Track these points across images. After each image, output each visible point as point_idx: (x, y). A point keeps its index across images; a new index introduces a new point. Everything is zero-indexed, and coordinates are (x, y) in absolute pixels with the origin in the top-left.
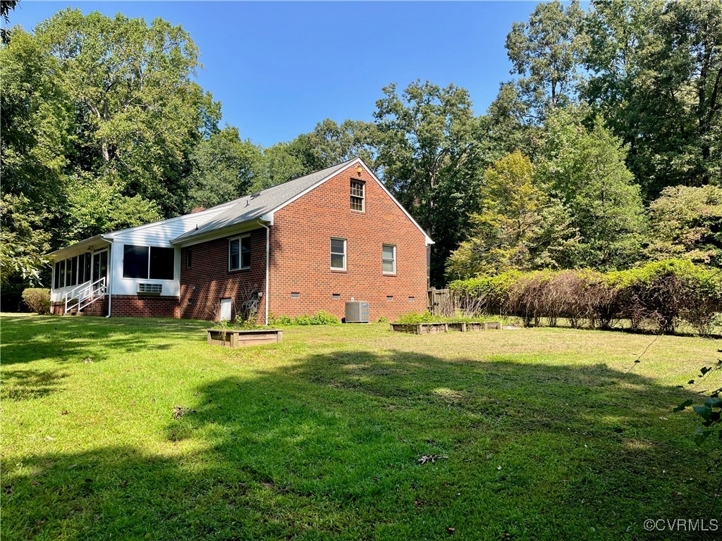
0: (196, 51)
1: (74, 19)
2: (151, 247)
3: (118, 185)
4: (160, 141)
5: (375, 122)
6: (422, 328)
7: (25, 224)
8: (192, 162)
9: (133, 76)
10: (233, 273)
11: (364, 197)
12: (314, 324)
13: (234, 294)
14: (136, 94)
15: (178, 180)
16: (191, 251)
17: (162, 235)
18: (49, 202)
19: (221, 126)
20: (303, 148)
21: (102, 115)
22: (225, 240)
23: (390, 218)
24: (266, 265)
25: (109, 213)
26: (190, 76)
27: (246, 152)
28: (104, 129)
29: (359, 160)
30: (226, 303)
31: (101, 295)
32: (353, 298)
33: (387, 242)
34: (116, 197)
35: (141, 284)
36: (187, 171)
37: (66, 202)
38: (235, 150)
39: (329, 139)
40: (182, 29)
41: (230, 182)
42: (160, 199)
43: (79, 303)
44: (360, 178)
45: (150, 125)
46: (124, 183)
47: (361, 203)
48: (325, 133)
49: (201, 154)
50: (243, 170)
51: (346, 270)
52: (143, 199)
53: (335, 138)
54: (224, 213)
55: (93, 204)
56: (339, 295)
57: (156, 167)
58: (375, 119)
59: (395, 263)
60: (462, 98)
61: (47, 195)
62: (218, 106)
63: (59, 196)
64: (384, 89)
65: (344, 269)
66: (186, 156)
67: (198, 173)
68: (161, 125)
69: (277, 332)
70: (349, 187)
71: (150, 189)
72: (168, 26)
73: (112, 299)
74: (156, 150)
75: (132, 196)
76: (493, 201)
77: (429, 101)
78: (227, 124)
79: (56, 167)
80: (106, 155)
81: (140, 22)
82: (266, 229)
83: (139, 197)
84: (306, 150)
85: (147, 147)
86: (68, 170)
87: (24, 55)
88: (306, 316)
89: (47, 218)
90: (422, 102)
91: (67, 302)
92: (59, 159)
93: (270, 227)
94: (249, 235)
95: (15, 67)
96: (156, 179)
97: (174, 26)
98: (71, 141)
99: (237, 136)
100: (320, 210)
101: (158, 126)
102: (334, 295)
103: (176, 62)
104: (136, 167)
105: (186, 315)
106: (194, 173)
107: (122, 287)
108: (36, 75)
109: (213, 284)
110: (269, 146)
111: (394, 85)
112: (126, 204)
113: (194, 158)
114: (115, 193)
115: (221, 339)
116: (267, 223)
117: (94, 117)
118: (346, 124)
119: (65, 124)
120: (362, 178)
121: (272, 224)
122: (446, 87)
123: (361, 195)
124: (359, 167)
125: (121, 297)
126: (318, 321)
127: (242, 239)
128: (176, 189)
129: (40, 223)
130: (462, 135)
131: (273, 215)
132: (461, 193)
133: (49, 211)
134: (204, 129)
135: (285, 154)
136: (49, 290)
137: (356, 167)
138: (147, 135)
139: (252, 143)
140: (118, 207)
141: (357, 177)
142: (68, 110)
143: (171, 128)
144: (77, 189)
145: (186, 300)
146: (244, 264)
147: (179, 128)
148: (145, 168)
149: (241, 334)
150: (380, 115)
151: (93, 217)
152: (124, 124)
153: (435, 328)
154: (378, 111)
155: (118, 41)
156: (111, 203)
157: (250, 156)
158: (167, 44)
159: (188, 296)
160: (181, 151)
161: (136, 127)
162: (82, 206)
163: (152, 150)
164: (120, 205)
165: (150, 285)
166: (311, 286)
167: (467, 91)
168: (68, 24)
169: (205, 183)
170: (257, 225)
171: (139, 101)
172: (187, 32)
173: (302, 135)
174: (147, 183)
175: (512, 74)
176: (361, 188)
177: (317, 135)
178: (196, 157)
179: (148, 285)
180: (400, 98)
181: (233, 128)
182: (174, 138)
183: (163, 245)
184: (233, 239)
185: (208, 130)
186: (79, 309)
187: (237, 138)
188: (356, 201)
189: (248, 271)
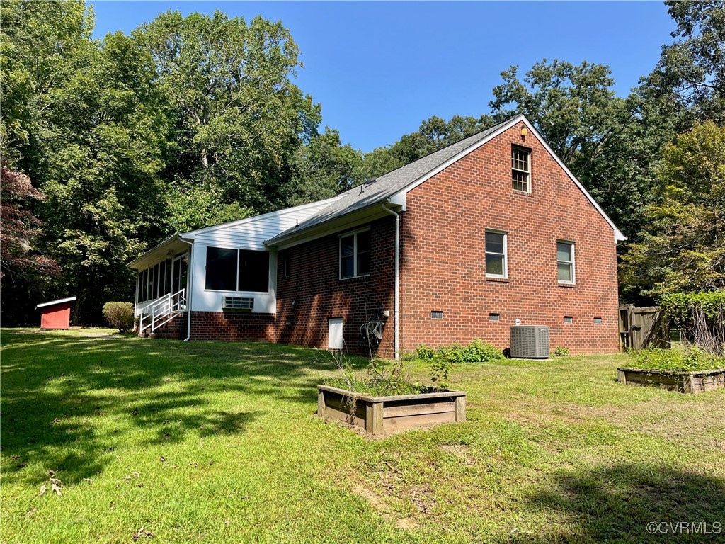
0: (295, 50)
1: (172, 20)
2: (240, 250)
3: (216, 191)
4: (259, 144)
5: (492, 113)
6: (694, 381)
7: (118, 232)
8: (292, 168)
9: (233, 79)
10: (346, 282)
11: (529, 171)
12: (470, 361)
13: (345, 313)
14: (235, 95)
15: (277, 187)
16: (289, 255)
17: (252, 232)
18: (144, 210)
19: (321, 130)
20: (407, 149)
21: (202, 122)
22: (334, 238)
23: (565, 202)
24: (394, 270)
25: (205, 220)
26: (289, 76)
27: (347, 156)
28: (202, 133)
29: (523, 118)
30: (333, 325)
31: (180, 312)
32: (518, 320)
33: (562, 237)
34: (214, 204)
35: (227, 298)
36: (287, 178)
37: (164, 210)
38: (335, 154)
39: (435, 138)
40: (282, 25)
41: (331, 188)
42: (259, 207)
43: (153, 324)
44: (524, 144)
45: (248, 127)
46: (222, 189)
47: (525, 180)
48: (431, 131)
49: (301, 158)
50: (343, 177)
51: (506, 277)
52: (242, 207)
53: (441, 137)
54: (330, 206)
55: (190, 211)
56: (498, 315)
57: (254, 172)
58: (491, 110)
59: (573, 268)
60: (600, 74)
61: (143, 202)
62: (318, 108)
63: (155, 203)
64: (502, 74)
65: (504, 276)
66: (285, 160)
67: (297, 180)
68: (260, 127)
69: (454, 398)
70: (510, 157)
71: (248, 196)
72: (268, 25)
73: (191, 317)
74: (254, 154)
75: (229, 203)
76: (677, 186)
77: (558, 83)
78: (327, 127)
79: (151, 171)
80: (206, 161)
81: (239, 22)
82: (395, 217)
83: (236, 203)
84: (411, 151)
85: (245, 151)
86: (167, 175)
87: (118, 51)
88: (455, 348)
89: (142, 226)
90: (550, 85)
91: (142, 319)
92: (154, 163)
93: (401, 213)
94: (369, 229)
95: (109, 64)
96: (255, 186)
97: (273, 22)
98: (170, 146)
99: (337, 139)
100: (470, 189)
101: (256, 128)
102: (491, 314)
103: (276, 61)
104: (234, 172)
105: (284, 339)
106: (294, 180)
107: (202, 299)
108: (131, 73)
109: (316, 298)
110: (370, 151)
111: (515, 69)
112: (223, 212)
113: (293, 163)
114: (213, 200)
115: (347, 411)
116: (397, 208)
117: (195, 122)
118: (454, 120)
119: (164, 130)
120: (527, 144)
121: (404, 209)
122: (579, 65)
123: (526, 169)
124: (523, 127)
125: (203, 315)
126: (475, 356)
127: (358, 235)
128: (275, 198)
129: (135, 232)
130: (602, 120)
131: (405, 196)
132: (600, 189)
133: (145, 220)
134: (304, 134)
135: (388, 156)
136: (132, 304)
137: (519, 127)
138: (246, 137)
139: (353, 148)
140: (215, 215)
141: (520, 142)
142: (168, 116)
143: (270, 128)
144: (174, 197)
145: (283, 319)
146: (361, 270)
147: (278, 129)
148: (243, 173)
149: (388, 404)
150: (497, 105)
151: (190, 225)
152: (223, 126)
153: (710, 380)
154: (495, 99)
155: (218, 41)
156: (208, 211)
157: (350, 160)
158: (266, 43)
159: (286, 313)
160: (280, 155)
161: (234, 129)
162: (180, 214)
163: (250, 153)
164: (217, 212)
165: (239, 299)
166: (458, 301)
167: (608, 67)
168: (167, 26)
169: (304, 189)
170: (385, 211)
171: (237, 103)
172: (287, 29)
173: (405, 136)
174: (245, 189)
175: (674, 36)
176: (526, 159)
177: (423, 134)
178: (297, 162)
179: (243, 299)
180: (522, 83)
181: (334, 131)
182: (272, 137)
183: (254, 246)
184: (344, 236)
185: (307, 135)
186: (153, 329)
187: (337, 141)
188: (519, 177)
189: (367, 279)
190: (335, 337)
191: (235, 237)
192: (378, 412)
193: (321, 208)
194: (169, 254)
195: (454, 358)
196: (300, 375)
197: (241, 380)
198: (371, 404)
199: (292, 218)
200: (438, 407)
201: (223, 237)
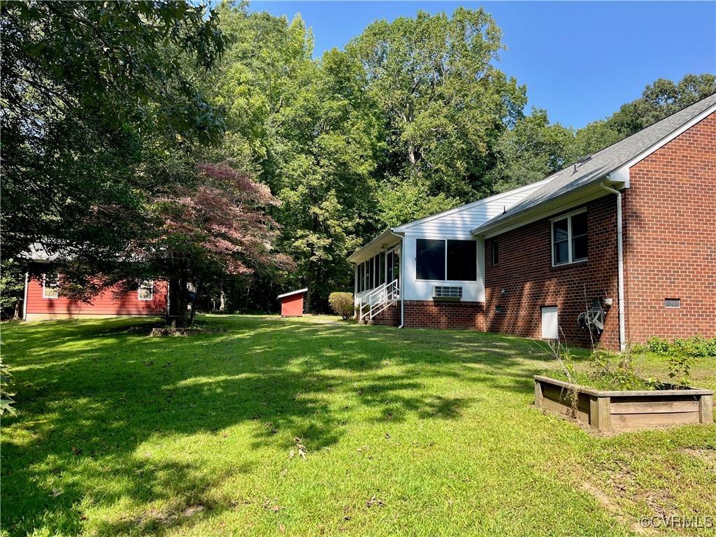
0: (498, 34)
1: (379, 28)
2: (448, 241)
3: (423, 185)
4: (463, 135)
7: (339, 230)
8: (497, 155)
9: (436, 74)
10: (560, 269)
13: (560, 301)
14: (439, 90)
15: (482, 176)
16: (497, 243)
17: (459, 223)
18: (360, 208)
19: (527, 112)
20: (627, 119)
21: (408, 120)
22: (545, 222)
24: (617, 254)
25: (413, 213)
26: (492, 62)
27: (556, 135)
28: (409, 131)
30: (547, 314)
31: (394, 301)
34: (421, 198)
35: (437, 288)
36: (492, 165)
37: (376, 207)
38: (543, 135)
39: (662, 103)
40: (484, 11)
41: (539, 170)
42: (464, 197)
43: (371, 311)
45: (452, 118)
46: (428, 183)
48: (657, 96)
49: (506, 143)
50: (553, 157)
52: (447, 198)
53: (670, 101)
54: (540, 189)
55: (399, 206)
57: (459, 163)
61: (358, 201)
62: (523, 90)
63: (369, 202)
66: (489, 147)
67: (503, 166)
68: (463, 118)
69: (698, 397)
71: (454, 187)
72: (469, 14)
73: (404, 305)
74: (459, 145)
75: (435, 195)
78: (533, 108)
79: (365, 172)
80: (412, 157)
81: (441, 17)
82: (615, 196)
83: (442, 195)
84: (632, 121)
85: (449, 143)
86: (378, 174)
87: (334, 66)
88: (697, 340)
89: (358, 223)
91: (361, 308)
92: (367, 164)
93: (623, 191)
94: (584, 210)
95: (327, 79)
96: (460, 176)
97: (475, 10)
98: (380, 147)
99: (545, 119)
100: (711, 156)
101: (460, 119)
103: (478, 48)
104: (439, 165)
105: (494, 328)
106: (499, 167)
107: (413, 288)
108: (345, 85)
109: (528, 286)
110: (583, 126)
112: (430, 204)
113: (498, 149)
114: (420, 194)
115: (568, 404)
116: (618, 185)
117: (401, 121)
118: (685, 80)
119: (374, 132)
121: (627, 185)
125: (415, 303)
127: (573, 218)
128: (480, 186)
129: (352, 229)
131: (628, 171)
133: (360, 217)
134: (508, 118)
135: (605, 129)
136: (352, 294)
138: (450, 129)
139: (562, 126)
140: (422, 208)
142: (378, 119)
143: (474, 117)
144: (385, 194)
145: (493, 308)
146: (577, 255)
147: (482, 116)
148: (448, 165)
149: (615, 399)
151: (400, 220)
152: (427, 121)
155: (421, 40)
156: (416, 204)
157: (560, 139)
158: (468, 33)
159: (495, 302)
160: (484, 143)
161: (439, 123)
162: (390, 210)
163: (455, 145)
164: (424, 205)
165: (448, 288)
166: (699, 286)
168: (375, 34)
169: (511, 174)
170: (603, 190)
171: (441, 96)
172: (489, 14)
173: (625, 105)
174: (450, 181)
177: (647, 101)
178: (502, 148)
179: (445, 288)
181: (541, 111)
182: (476, 125)
183: (461, 236)
184: (557, 220)
185: (512, 119)
186: (371, 317)
187: (545, 121)
189: (584, 264)
190: (549, 326)
191: (443, 227)
192: (603, 408)
193: (530, 192)
194: (383, 247)
195: (696, 352)
196: (513, 364)
197: (454, 367)
198: (595, 398)
199: (499, 205)
200: (678, 406)
201: (432, 230)
